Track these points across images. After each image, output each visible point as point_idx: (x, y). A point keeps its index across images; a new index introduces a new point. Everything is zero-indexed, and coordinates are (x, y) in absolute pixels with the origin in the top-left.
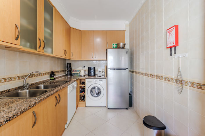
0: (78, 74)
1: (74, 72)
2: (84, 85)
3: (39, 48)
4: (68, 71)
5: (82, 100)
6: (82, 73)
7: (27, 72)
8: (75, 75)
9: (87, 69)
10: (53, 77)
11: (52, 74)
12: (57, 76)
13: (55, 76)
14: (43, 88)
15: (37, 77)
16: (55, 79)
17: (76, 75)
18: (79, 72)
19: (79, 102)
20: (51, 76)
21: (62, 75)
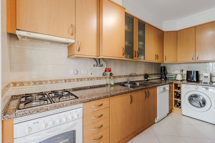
0: (174, 78)
1: (168, 75)
2: (180, 90)
3: (135, 57)
4: (162, 75)
5: (177, 106)
6: (179, 78)
7: (129, 73)
8: (170, 79)
9: (186, 73)
10: (147, 78)
11: (146, 76)
12: (150, 78)
13: (148, 78)
14: (138, 85)
15: (139, 77)
16: (148, 80)
17: (172, 79)
18: (175, 76)
19: (173, 107)
20: (145, 78)
21: (156, 78)
